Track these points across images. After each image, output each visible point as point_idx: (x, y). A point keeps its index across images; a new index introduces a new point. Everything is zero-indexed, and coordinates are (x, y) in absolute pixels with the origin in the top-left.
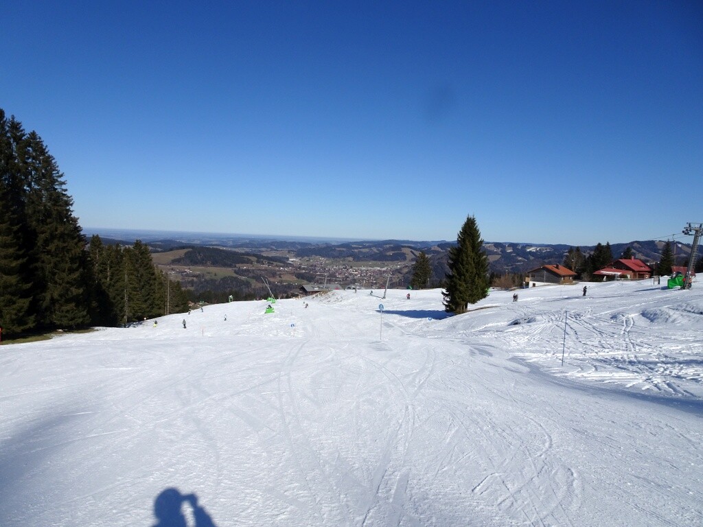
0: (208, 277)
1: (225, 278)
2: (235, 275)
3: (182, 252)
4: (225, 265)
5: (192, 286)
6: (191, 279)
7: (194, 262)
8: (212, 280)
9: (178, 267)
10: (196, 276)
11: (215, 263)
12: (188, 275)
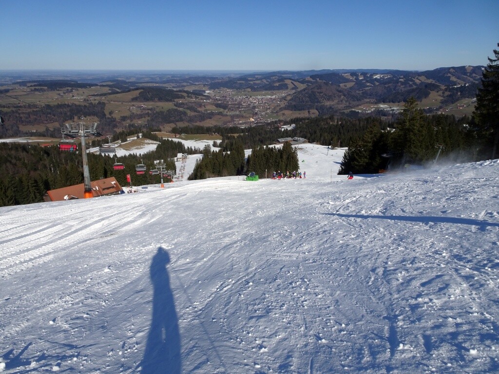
0: (158, 110)
1: (169, 110)
2: (175, 108)
3: (136, 93)
4: (167, 100)
5: (149, 116)
6: (147, 111)
7: (147, 99)
8: (161, 112)
9: (137, 104)
10: (151, 109)
11: (160, 99)
12: (144, 109)
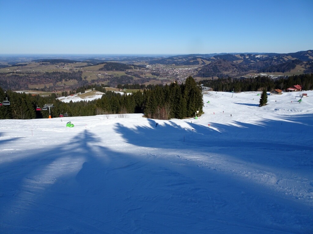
0: (115, 76)
1: (122, 76)
2: (126, 75)
3: (102, 65)
4: (121, 70)
5: (109, 80)
6: (108, 77)
7: (108, 70)
8: (117, 77)
9: (102, 72)
10: (110, 76)
11: (117, 70)
12: (106, 75)
